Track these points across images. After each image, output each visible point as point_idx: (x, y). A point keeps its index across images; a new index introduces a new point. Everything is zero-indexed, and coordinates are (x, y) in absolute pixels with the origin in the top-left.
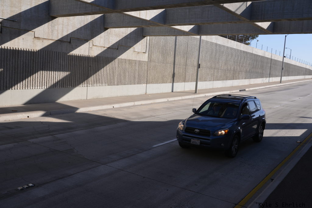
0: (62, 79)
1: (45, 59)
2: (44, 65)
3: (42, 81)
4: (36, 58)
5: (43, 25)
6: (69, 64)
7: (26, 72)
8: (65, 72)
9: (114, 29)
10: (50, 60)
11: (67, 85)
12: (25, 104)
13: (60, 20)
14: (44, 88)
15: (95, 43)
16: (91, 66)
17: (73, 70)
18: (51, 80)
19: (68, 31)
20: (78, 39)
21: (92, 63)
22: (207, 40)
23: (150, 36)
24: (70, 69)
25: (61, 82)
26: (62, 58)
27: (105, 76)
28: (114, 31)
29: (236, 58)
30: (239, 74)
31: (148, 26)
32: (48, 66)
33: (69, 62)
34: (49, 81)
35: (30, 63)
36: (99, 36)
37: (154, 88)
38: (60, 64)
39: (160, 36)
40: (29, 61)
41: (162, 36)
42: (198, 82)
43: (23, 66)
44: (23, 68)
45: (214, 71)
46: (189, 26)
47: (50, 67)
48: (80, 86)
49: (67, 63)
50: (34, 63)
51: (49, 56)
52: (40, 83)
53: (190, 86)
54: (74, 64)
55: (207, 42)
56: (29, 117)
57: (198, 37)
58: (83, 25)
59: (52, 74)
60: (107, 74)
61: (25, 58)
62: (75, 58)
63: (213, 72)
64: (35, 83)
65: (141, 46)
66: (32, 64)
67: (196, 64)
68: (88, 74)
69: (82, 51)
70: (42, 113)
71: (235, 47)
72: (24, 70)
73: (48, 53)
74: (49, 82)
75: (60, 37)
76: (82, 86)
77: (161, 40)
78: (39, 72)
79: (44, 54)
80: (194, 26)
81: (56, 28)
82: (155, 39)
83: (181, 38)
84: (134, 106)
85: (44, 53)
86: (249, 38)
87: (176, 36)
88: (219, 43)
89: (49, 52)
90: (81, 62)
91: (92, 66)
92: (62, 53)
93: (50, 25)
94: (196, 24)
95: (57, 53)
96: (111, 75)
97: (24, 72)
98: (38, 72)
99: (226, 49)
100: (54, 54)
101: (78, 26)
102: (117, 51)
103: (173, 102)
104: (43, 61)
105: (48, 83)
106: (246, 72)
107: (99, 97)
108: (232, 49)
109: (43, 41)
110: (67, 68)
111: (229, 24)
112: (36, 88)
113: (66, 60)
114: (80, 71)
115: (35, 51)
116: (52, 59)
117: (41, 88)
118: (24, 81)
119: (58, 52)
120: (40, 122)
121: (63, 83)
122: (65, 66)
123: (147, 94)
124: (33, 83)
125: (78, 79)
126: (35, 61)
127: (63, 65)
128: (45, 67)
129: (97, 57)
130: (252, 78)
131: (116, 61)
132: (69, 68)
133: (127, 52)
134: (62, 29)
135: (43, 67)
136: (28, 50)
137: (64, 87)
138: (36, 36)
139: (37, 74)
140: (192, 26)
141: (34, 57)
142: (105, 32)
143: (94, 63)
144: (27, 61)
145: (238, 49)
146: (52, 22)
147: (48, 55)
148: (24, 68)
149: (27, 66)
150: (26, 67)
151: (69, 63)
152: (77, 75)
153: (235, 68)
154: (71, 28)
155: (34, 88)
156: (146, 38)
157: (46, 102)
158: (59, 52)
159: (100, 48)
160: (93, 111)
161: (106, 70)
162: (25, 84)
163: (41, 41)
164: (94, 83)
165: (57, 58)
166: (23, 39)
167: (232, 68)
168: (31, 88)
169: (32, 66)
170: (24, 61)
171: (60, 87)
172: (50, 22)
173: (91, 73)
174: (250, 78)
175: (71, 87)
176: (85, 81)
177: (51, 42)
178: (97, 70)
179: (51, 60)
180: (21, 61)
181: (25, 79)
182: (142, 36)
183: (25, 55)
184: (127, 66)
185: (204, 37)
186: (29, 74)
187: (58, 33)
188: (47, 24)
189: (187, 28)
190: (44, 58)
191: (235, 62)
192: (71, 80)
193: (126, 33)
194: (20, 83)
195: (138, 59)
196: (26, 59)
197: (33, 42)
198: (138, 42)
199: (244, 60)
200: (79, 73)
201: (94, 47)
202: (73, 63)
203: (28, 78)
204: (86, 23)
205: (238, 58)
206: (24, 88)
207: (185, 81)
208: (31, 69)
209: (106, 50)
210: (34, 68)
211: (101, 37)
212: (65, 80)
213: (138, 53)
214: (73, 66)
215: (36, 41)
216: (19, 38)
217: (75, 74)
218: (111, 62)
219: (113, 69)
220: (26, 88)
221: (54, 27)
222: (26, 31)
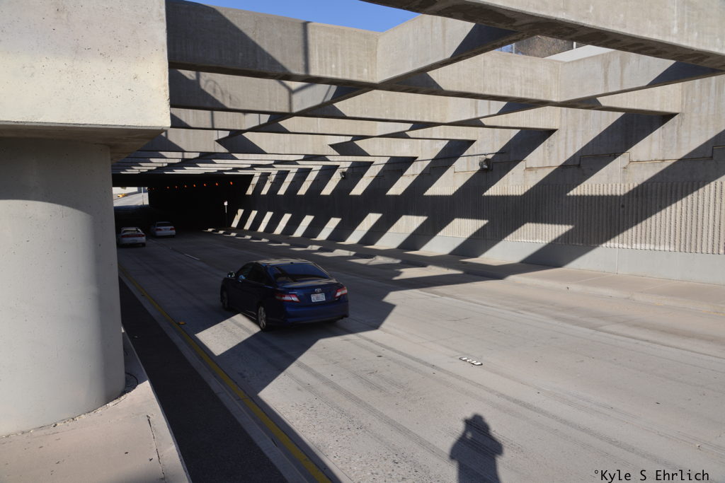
5: (537, 149)
6: (576, 204)
8: (571, 219)
16: (626, 204)
17: (586, 214)
19: (574, 146)
20: (596, 156)
21: (629, 200)
24: (580, 213)
34: (545, 231)
48: (604, 245)
49: (575, 202)
64: (527, 233)
68: (619, 222)
75: (561, 162)
76: (608, 245)
81: (555, 148)
85: (538, 189)
89: (544, 187)
90: (601, 198)
91: (629, 207)
92: (565, 186)
95: (556, 186)
100: (553, 189)
110: (574, 210)
114: (599, 216)
119: (558, 186)
124: (524, 233)
132: (578, 211)
134: (565, 147)
138: (527, 166)
143: (633, 200)
146: (550, 140)
152: (593, 224)
154: (582, 140)
155: (525, 241)
158: (560, 186)
159: (649, 165)
163: (534, 172)
165: (557, 195)
166: (513, 174)
172: (547, 140)
173: (626, 220)
177: (550, 170)
187: (559, 155)
188: (542, 145)
192: (581, 233)
197: (524, 175)
200: (596, 220)
201: (633, 165)
215: (528, 172)
217: (589, 222)
221: (552, 146)
222: (517, 162)
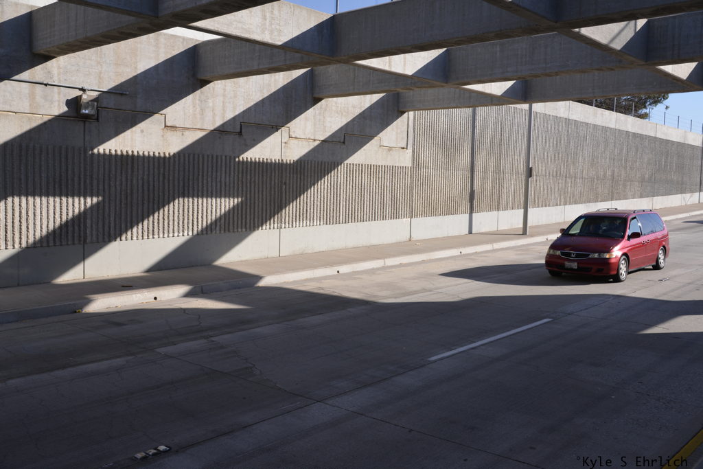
0: (225, 214)
1: (189, 171)
2: (187, 184)
3: (183, 219)
4: (169, 170)
5: (183, 100)
6: (238, 181)
7: (149, 202)
8: (232, 199)
9: (335, 99)
10: (199, 175)
11: (236, 227)
12: (148, 271)
13: (217, 86)
14: (188, 235)
15: (294, 132)
16: (288, 182)
17: (248, 193)
18: (202, 218)
19: (234, 108)
20: (258, 125)
21: (290, 177)
22: (547, 112)
23: (414, 110)
24: (242, 191)
25: (222, 221)
26: (224, 169)
27: (319, 204)
28: (334, 104)
29: (616, 150)
30: (625, 186)
31: (411, 89)
32: (196, 187)
33: (240, 176)
34: (197, 218)
35: (156, 183)
36: (303, 115)
37: (427, 227)
38: (221, 182)
39: (437, 109)
40: (154, 177)
41: (441, 109)
42: (530, 210)
43: (143, 190)
44: (143, 192)
45: (566, 182)
46: (504, 83)
47: (198, 190)
48: (264, 227)
49: (236, 178)
50: (166, 181)
51: (196, 166)
52: (178, 224)
53: (511, 219)
54: (251, 180)
55: (546, 117)
56: (158, 299)
57: (526, 106)
58: (266, 95)
59: (205, 204)
60: (322, 199)
61: (146, 173)
62: (253, 168)
63: (563, 185)
64: (169, 224)
65: (395, 133)
66: (161, 183)
67: (522, 168)
68: (281, 201)
69: (268, 150)
70: (184, 289)
71: (613, 126)
72: (146, 198)
73: (194, 160)
74: (198, 222)
75: (218, 123)
76: (268, 227)
77: (440, 117)
78: (176, 201)
79: (187, 162)
80: (514, 81)
81: (211, 105)
82: (426, 116)
83: (484, 112)
84: (384, 268)
85: (187, 159)
86: (646, 102)
87: (474, 106)
88: (573, 117)
89: (196, 156)
90: (265, 174)
91: (289, 184)
92: (224, 157)
93: (197, 97)
94: (519, 78)
95: (212, 157)
96: (332, 202)
97: (146, 202)
98: (174, 200)
99: (591, 130)
100: (208, 161)
101: (257, 97)
102: (343, 146)
103: (473, 257)
104: (184, 176)
105: (195, 223)
106: (642, 180)
107: (306, 252)
108: (605, 129)
109: (183, 134)
110: (236, 189)
111: (596, 73)
112: (171, 235)
113: (232, 173)
114: (263, 195)
115: (167, 155)
116: (203, 173)
117: (181, 234)
118: (146, 222)
119: (215, 157)
120: (181, 309)
121: (227, 222)
122: (232, 185)
123: (412, 239)
124: (163, 224)
125: (260, 213)
126: (167, 177)
127: (227, 184)
128: (188, 190)
129: (299, 164)
130: (657, 196)
131: (342, 168)
132: (240, 189)
133: (364, 147)
134: (224, 106)
135: (184, 190)
136: (151, 154)
137: (229, 231)
138: (168, 124)
139: (171, 205)
140: (509, 84)
141: (164, 168)
142: (314, 107)
143: (293, 177)
144: (151, 179)
145: (621, 128)
146: (201, 93)
147: (194, 164)
148: (146, 192)
149: (151, 187)
150: (149, 190)
151: (240, 179)
152: (257, 205)
153: (616, 174)
154: (243, 102)
155: (166, 235)
156: (405, 115)
157: (192, 265)
158: (217, 156)
159: (305, 143)
160: (295, 282)
161: (319, 190)
162: (148, 228)
163: (179, 134)
164: (294, 220)
165: (214, 168)
166: (142, 131)
167: (609, 173)
168: (161, 236)
169: (161, 187)
170: (146, 177)
171: (222, 232)
172: (198, 91)
173: (288, 198)
174: (654, 194)
175: (244, 230)
176: (274, 216)
177: (200, 134)
178: (300, 191)
179: (201, 174)
180: (138, 180)
181: (148, 217)
182: (398, 111)
183: (146, 165)
184: (366, 180)
185: (538, 107)
186: (156, 206)
187: (214, 115)
188: (191, 97)
189: (498, 88)
190: (187, 170)
191: (614, 159)
192: (244, 216)
193: (360, 108)
194: (138, 225)
195: (389, 162)
196: (148, 175)
197: (163, 136)
198: (388, 125)
199: (636, 153)
200: (260, 200)
201: (292, 142)
202: (248, 177)
203: (153, 214)
204: (273, 90)
205: (621, 150)
206: (146, 237)
207: (498, 207)
208: (159, 195)
209: (317, 146)
210: (167, 193)
211: (306, 119)
212: (231, 216)
213: (390, 149)
214: (248, 185)
215: (169, 133)
216: (134, 129)
217: (252, 202)
218: (329, 171)
219: (335, 187)
220: (151, 236)
221: (206, 102)
222: (148, 114)
